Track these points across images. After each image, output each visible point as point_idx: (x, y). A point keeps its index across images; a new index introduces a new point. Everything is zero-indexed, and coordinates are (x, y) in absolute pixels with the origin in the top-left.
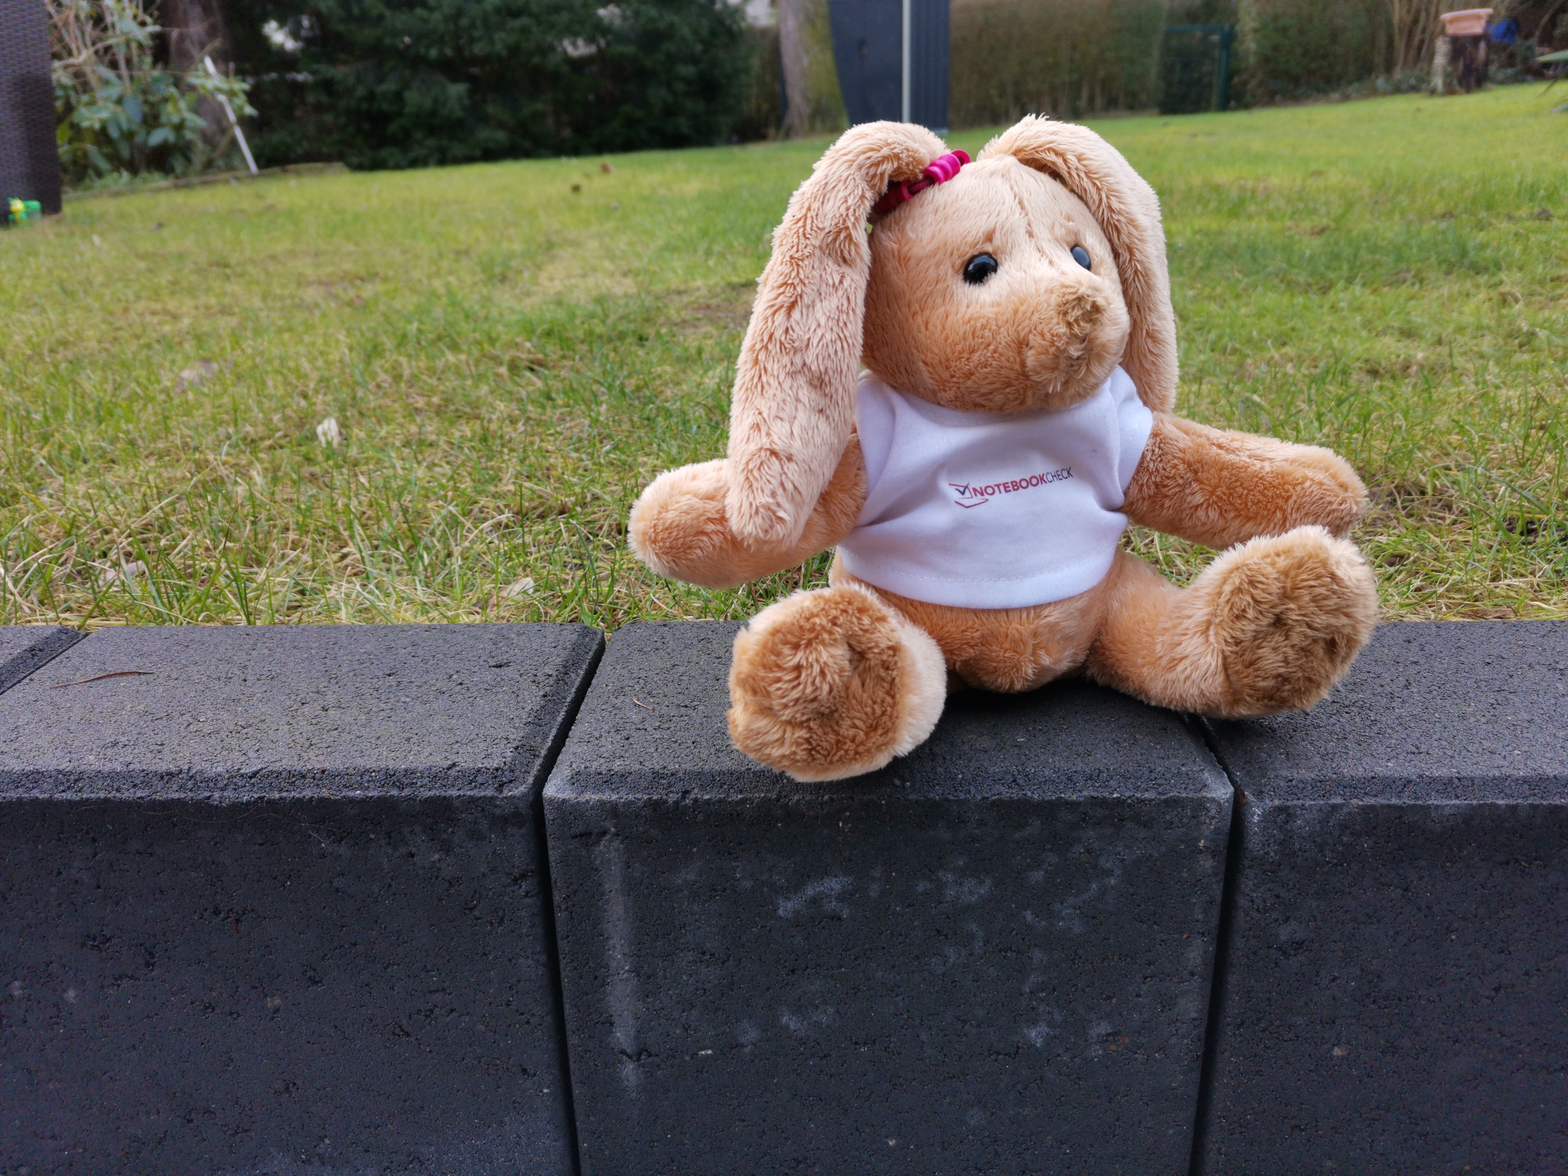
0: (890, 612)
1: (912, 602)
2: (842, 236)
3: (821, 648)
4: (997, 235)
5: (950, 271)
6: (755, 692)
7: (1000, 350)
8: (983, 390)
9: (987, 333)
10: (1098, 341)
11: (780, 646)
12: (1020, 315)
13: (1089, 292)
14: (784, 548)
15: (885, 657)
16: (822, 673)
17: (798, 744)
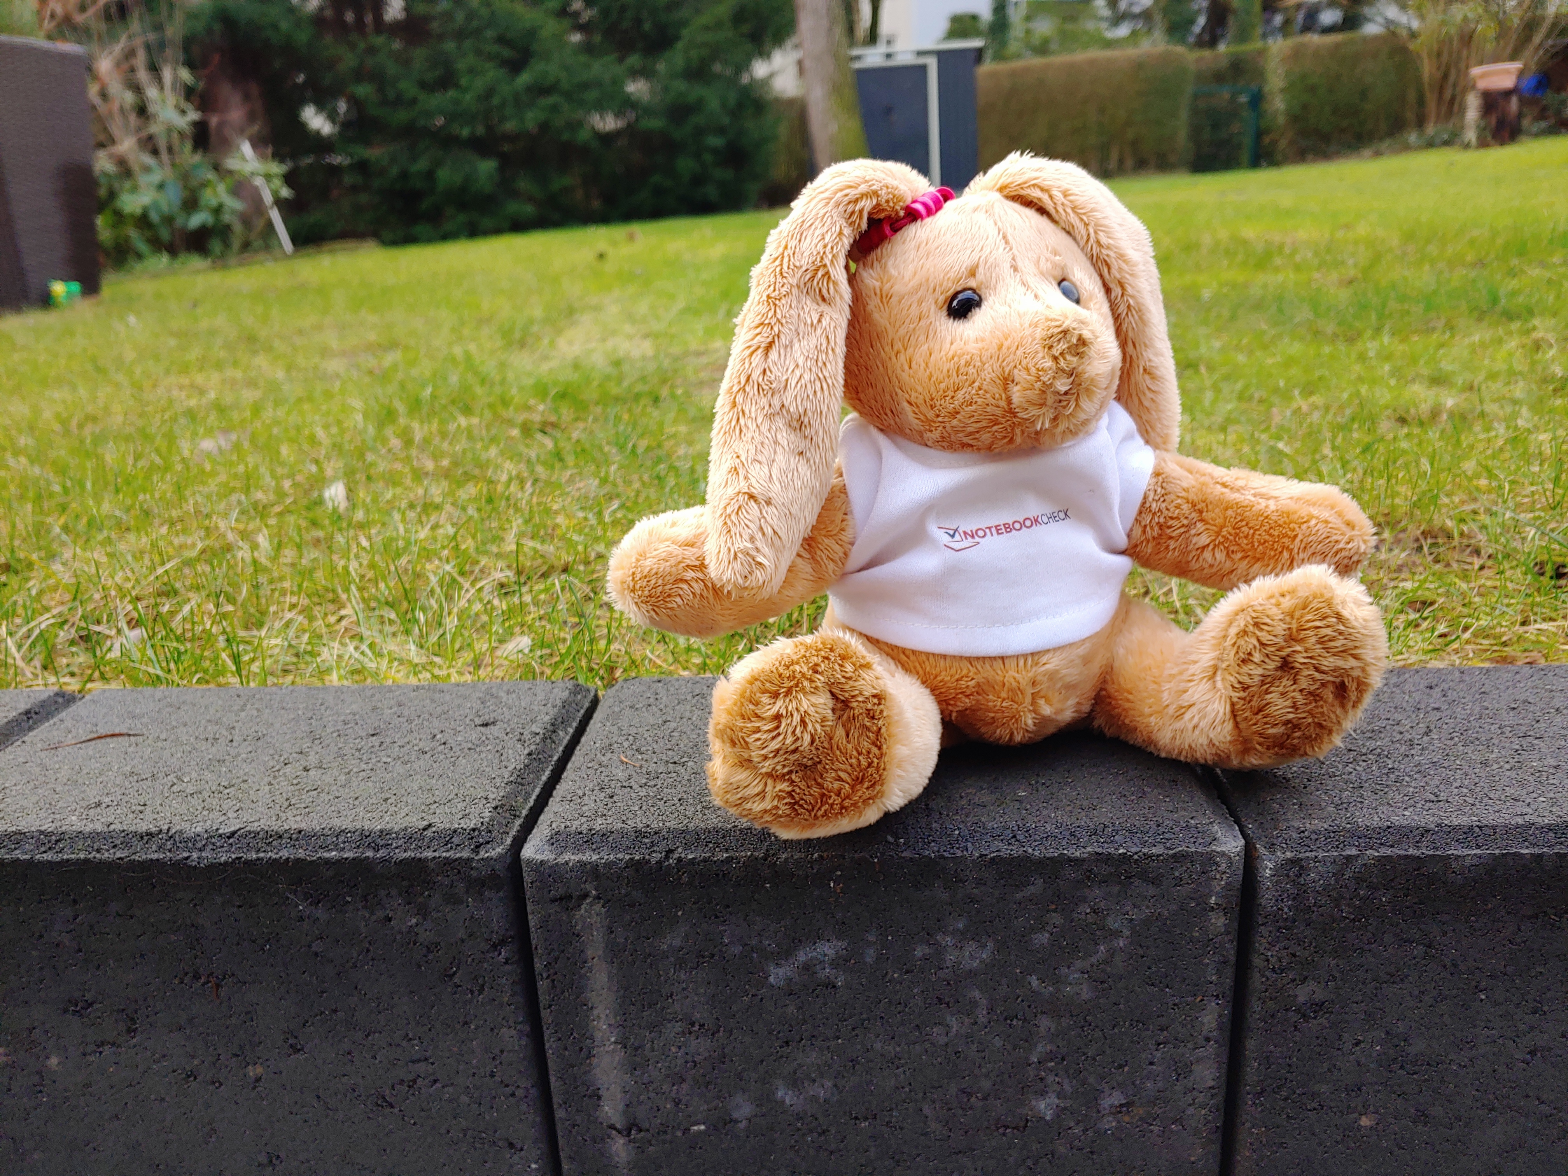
0: (874, 658)
1: (904, 651)
2: (820, 274)
3: (801, 696)
4: (981, 269)
5: (933, 307)
6: (733, 743)
7: (985, 387)
8: (969, 429)
9: (971, 370)
10: (1086, 375)
11: (758, 695)
12: (1004, 350)
13: (1075, 325)
14: (765, 594)
15: (869, 706)
16: (803, 722)
17: (781, 798)
